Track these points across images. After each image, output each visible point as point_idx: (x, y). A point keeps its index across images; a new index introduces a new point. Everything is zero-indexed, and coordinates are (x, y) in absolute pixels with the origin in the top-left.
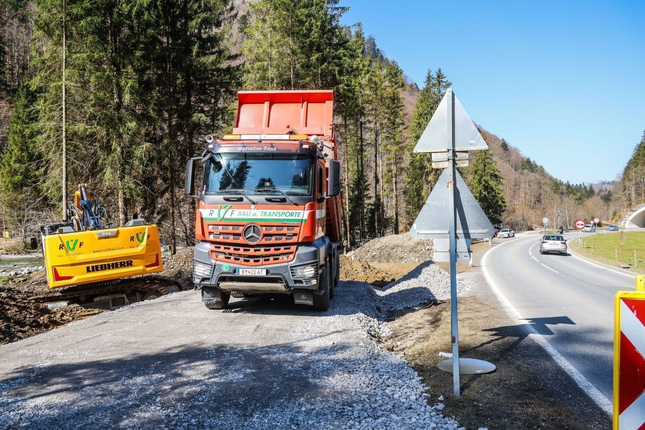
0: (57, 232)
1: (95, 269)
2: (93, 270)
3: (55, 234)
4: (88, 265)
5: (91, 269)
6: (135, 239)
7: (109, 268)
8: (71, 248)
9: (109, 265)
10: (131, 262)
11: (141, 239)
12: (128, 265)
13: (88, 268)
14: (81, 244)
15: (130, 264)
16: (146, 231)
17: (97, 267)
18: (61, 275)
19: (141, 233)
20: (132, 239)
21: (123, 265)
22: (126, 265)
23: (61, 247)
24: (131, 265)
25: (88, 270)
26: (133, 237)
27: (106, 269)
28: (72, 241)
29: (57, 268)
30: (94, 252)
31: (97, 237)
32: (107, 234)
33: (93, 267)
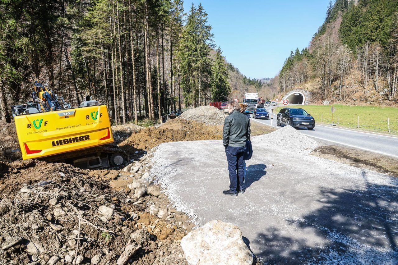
0: (24, 113)
1: (59, 143)
2: (58, 144)
3: (22, 115)
4: (53, 141)
5: (56, 144)
6: (90, 117)
7: (71, 142)
8: (38, 126)
9: (70, 139)
10: (88, 136)
11: (95, 118)
12: (86, 139)
13: (53, 143)
14: (46, 123)
15: (87, 138)
16: (99, 111)
17: (60, 141)
18: (31, 149)
19: (94, 112)
20: (88, 117)
21: (81, 139)
22: (84, 139)
23: (29, 126)
25: (53, 144)
26: (89, 116)
27: (68, 143)
28: (38, 120)
29: (28, 144)
30: (57, 129)
31: (58, 116)
32: (67, 114)
33: (57, 142)
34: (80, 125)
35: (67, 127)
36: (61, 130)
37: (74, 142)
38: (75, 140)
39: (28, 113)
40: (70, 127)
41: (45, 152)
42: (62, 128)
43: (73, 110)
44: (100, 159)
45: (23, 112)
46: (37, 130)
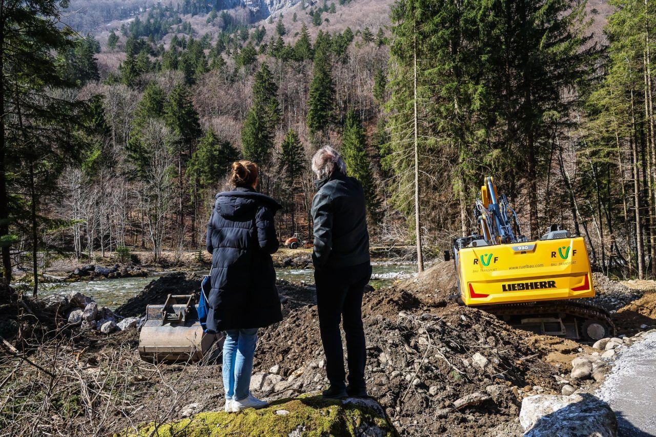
0: (471, 245)
1: (512, 288)
2: (510, 289)
3: (468, 247)
4: (504, 283)
5: (507, 288)
6: (558, 255)
7: (527, 288)
8: (486, 263)
9: (527, 284)
10: (554, 282)
11: (564, 255)
12: (550, 287)
13: (504, 287)
14: (495, 260)
15: (552, 285)
16: (571, 246)
17: (513, 285)
18: (476, 292)
19: (564, 248)
20: (553, 254)
21: (543, 286)
22: (547, 286)
23: (476, 261)
24: (554, 287)
25: (504, 289)
26: (555, 253)
27: (523, 289)
28: (486, 255)
29: (473, 285)
30: (510, 268)
31: (512, 251)
32: (523, 248)
33: (509, 286)
34: (542, 265)
35: (524, 267)
36: (515, 270)
37: (532, 288)
38: (534, 286)
39: (475, 245)
40: (527, 266)
41: (494, 298)
42: (517, 268)
43: (533, 243)
44: (562, 324)
45: (469, 244)
46: (485, 268)
